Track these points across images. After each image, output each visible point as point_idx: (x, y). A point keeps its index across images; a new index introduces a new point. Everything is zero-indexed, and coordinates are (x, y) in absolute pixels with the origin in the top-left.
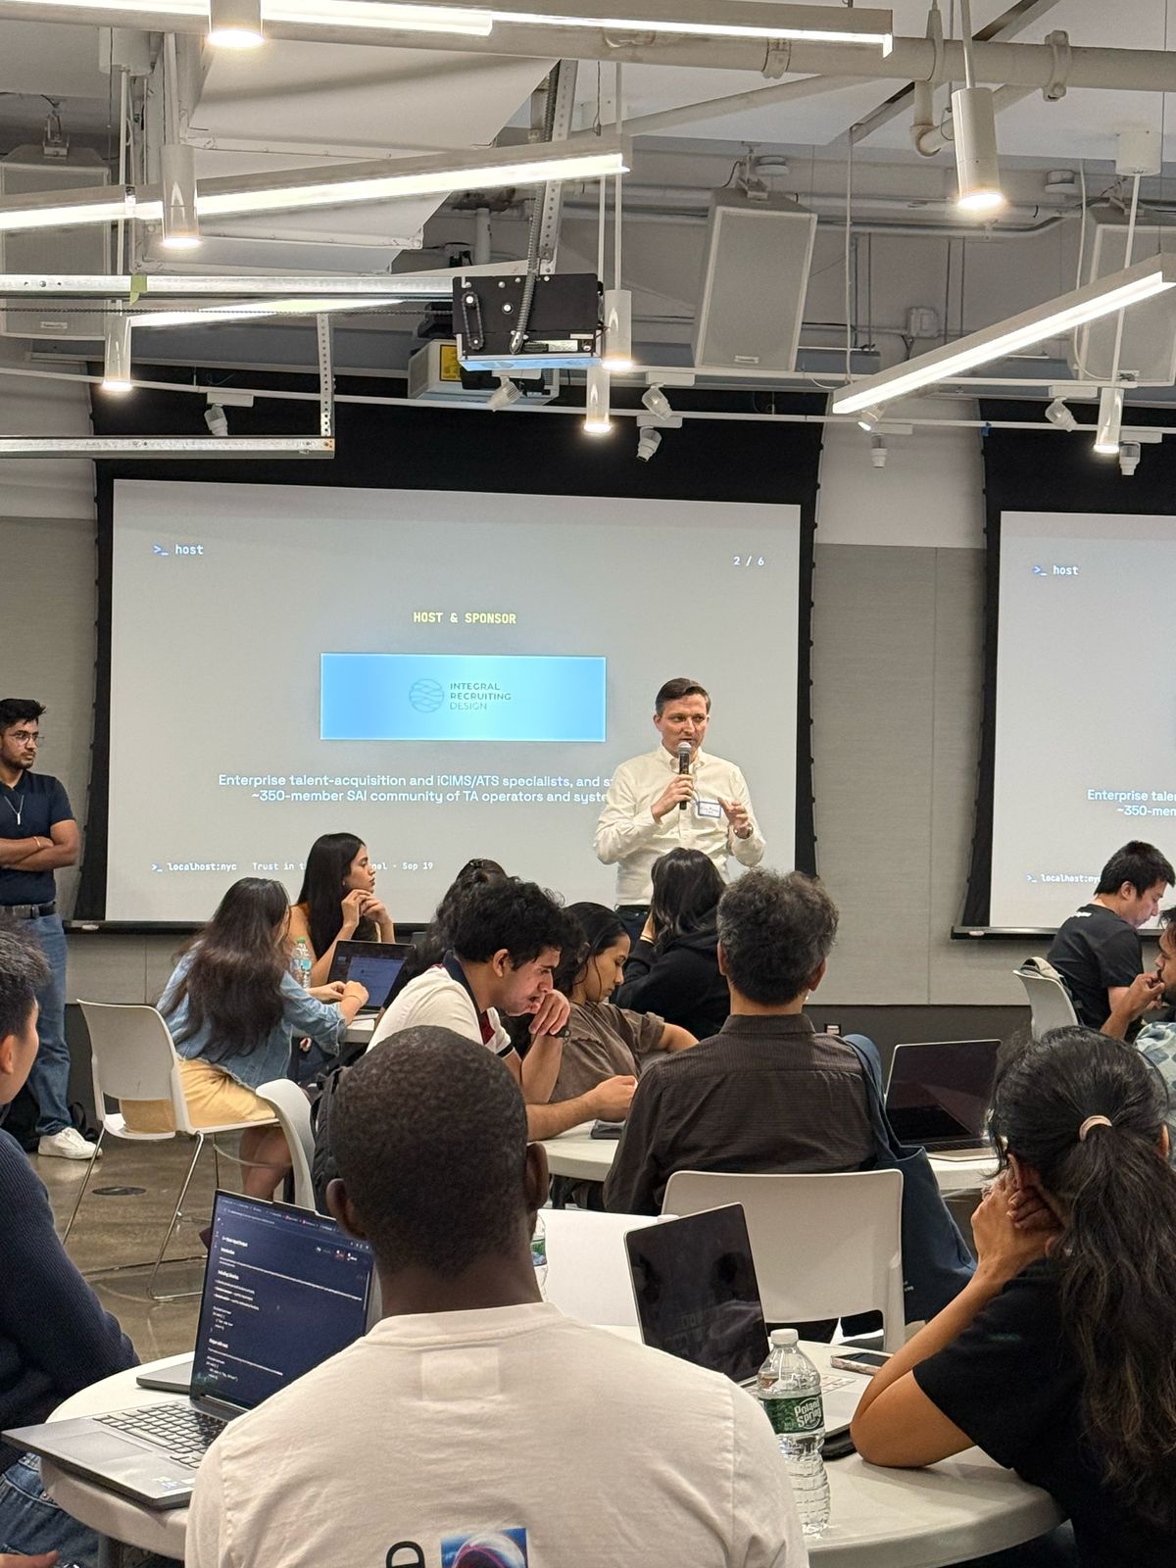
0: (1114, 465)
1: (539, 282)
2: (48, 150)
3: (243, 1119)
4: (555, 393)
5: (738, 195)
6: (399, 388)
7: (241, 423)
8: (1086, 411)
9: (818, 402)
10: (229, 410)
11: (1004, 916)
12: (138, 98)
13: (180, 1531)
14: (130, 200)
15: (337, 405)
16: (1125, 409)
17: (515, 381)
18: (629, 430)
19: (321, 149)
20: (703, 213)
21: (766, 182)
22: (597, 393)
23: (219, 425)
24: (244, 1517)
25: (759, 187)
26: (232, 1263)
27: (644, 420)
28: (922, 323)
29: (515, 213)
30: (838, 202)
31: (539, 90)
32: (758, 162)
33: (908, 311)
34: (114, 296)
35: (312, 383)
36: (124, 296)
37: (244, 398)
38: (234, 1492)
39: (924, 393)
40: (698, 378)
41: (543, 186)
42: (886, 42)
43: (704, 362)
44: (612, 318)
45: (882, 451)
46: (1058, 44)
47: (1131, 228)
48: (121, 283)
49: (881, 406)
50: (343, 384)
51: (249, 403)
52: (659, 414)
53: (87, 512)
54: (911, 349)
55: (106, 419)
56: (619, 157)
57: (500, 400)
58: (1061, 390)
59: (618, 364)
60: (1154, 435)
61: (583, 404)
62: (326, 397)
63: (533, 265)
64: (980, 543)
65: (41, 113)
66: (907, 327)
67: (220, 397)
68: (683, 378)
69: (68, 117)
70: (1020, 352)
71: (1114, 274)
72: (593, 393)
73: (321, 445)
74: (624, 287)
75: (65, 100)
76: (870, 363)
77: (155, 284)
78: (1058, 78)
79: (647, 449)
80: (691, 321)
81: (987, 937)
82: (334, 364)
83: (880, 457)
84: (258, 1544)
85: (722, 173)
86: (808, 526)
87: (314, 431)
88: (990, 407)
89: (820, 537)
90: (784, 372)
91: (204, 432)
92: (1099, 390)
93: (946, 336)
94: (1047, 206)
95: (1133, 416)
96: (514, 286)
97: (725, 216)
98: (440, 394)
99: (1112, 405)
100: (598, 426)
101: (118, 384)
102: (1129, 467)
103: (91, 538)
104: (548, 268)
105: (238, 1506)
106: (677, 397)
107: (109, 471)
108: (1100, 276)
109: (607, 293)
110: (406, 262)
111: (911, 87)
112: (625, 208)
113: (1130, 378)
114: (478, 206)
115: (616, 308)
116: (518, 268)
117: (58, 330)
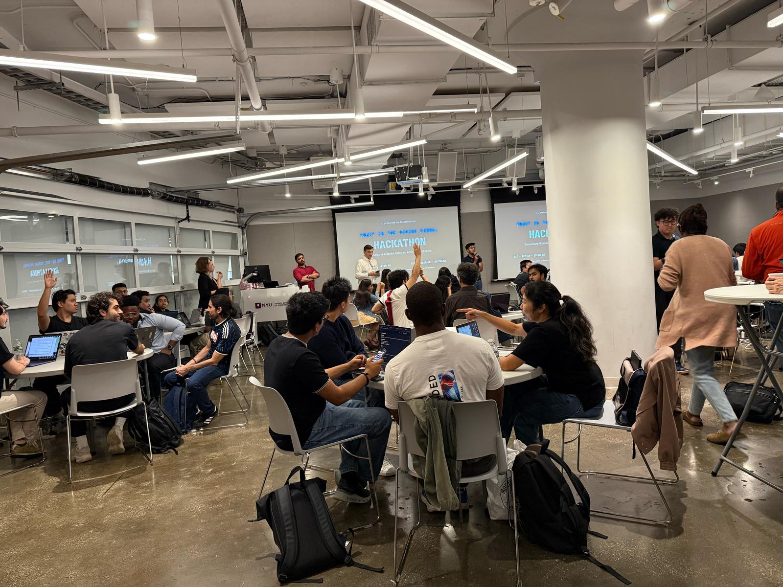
0: (515, 192)
1: (410, 167)
2: (319, 155)
3: (370, 322)
4: (412, 190)
5: (442, 150)
6: (384, 192)
7: (357, 201)
8: (510, 184)
9: (459, 187)
10: (354, 198)
11: (501, 277)
12: (335, 143)
13: (382, 385)
14: (337, 159)
15: (374, 196)
16: (517, 183)
17: (405, 188)
18: (426, 195)
19: (370, 146)
20: (436, 155)
21: (448, 147)
22: (421, 189)
23: (353, 201)
24: (398, 377)
25: (446, 148)
26: (384, 337)
27: (429, 193)
28: (477, 171)
29: (402, 158)
30: (461, 150)
31: (407, 132)
32: (445, 144)
33: (474, 169)
34: (333, 178)
35: (369, 192)
36: (336, 178)
37: (357, 196)
38: (396, 373)
39: (478, 183)
40: (438, 184)
41: (409, 148)
42: (476, 110)
43: (439, 181)
44: (424, 173)
45: (472, 195)
46: (505, 110)
47: (516, 149)
48: (335, 175)
49: (472, 186)
50: (374, 192)
51: (358, 197)
52: (432, 191)
53: (331, 219)
54: (475, 175)
55: (333, 201)
56: (425, 140)
57: (403, 192)
58: (505, 179)
59: (426, 181)
60: (522, 187)
61: (418, 191)
62: (372, 194)
63: (409, 164)
64: (491, 210)
65: (317, 148)
66: (474, 172)
67: (353, 196)
68: (435, 184)
69: (323, 148)
70: (493, 174)
71: (513, 155)
72: (420, 189)
73: (372, 203)
74: (426, 166)
75: (322, 145)
76: (469, 179)
77: (342, 175)
78: (505, 116)
79: (429, 198)
80: (436, 175)
81: (498, 281)
82: (373, 189)
83: (472, 196)
84: (402, 381)
85: (439, 147)
86: (459, 210)
87: (370, 201)
88: (490, 185)
89: (461, 212)
90: (453, 181)
91: (350, 203)
92: (512, 179)
93: (481, 172)
94: (499, 147)
95: (518, 184)
96: (406, 168)
97: (441, 154)
98: (391, 191)
99: (515, 182)
100: (421, 194)
101: (336, 194)
102: (517, 193)
103: (332, 224)
104: (411, 164)
105: (397, 375)
106: (435, 188)
107: (334, 211)
108: (510, 157)
109: (423, 168)
110: (385, 167)
111: (476, 124)
112: (425, 155)
113: (517, 176)
114: (395, 157)
115: (424, 170)
116: (406, 165)
117: (323, 187)
